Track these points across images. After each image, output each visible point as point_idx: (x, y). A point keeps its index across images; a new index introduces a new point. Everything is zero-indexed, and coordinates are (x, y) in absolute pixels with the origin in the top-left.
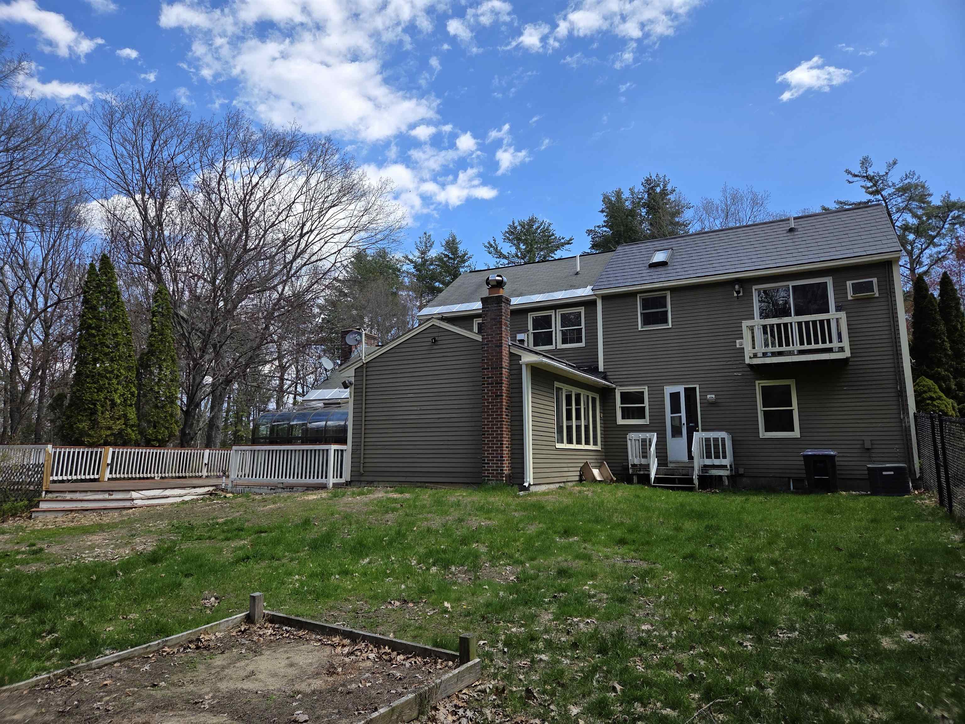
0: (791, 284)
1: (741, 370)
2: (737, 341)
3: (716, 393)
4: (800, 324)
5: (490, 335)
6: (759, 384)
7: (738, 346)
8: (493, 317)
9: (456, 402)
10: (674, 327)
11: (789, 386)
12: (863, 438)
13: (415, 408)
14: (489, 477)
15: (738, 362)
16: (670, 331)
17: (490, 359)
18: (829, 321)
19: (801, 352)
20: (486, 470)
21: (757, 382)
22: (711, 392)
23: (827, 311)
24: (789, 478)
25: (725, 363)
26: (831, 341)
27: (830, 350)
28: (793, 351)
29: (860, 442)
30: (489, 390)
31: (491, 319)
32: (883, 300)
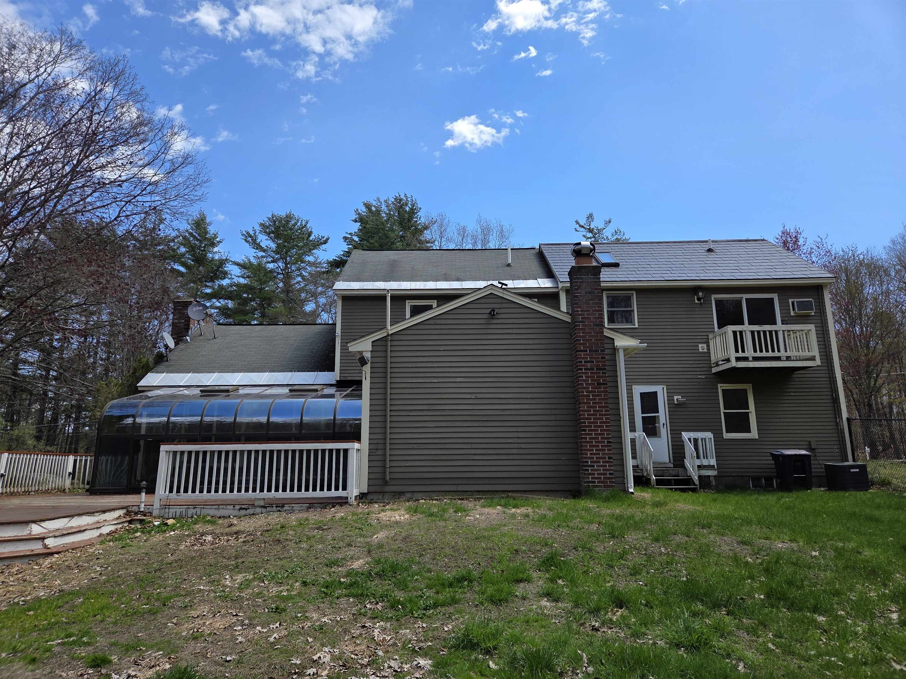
0: (745, 296)
1: (704, 373)
2: (700, 345)
3: (683, 395)
4: (753, 332)
5: (586, 311)
6: (721, 387)
7: (700, 350)
8: (589, 290)
9: (529, 390)
10: (641, 327)
11: (746, 390)
12: (809, 439)
13: (469, 396)
14: (594, 482)
15: (701, 366)
16: (637, 331)
17: (588, 340)
18: (776, 332)
19: (755, 359)
20: (590, 474)
21: (719, 385)
22: (678, 394)
23: (775, 324)
24: (749, 476)
25: (688, 366)
26: (779, 351)
27: (778, 359)
28: (748, 357)
29: (807, 443)
30: (588, 377)
31: (586, 293)
32: (816, 318)
